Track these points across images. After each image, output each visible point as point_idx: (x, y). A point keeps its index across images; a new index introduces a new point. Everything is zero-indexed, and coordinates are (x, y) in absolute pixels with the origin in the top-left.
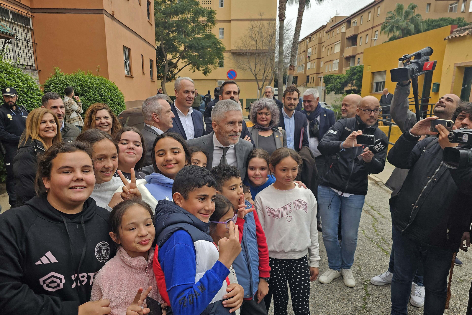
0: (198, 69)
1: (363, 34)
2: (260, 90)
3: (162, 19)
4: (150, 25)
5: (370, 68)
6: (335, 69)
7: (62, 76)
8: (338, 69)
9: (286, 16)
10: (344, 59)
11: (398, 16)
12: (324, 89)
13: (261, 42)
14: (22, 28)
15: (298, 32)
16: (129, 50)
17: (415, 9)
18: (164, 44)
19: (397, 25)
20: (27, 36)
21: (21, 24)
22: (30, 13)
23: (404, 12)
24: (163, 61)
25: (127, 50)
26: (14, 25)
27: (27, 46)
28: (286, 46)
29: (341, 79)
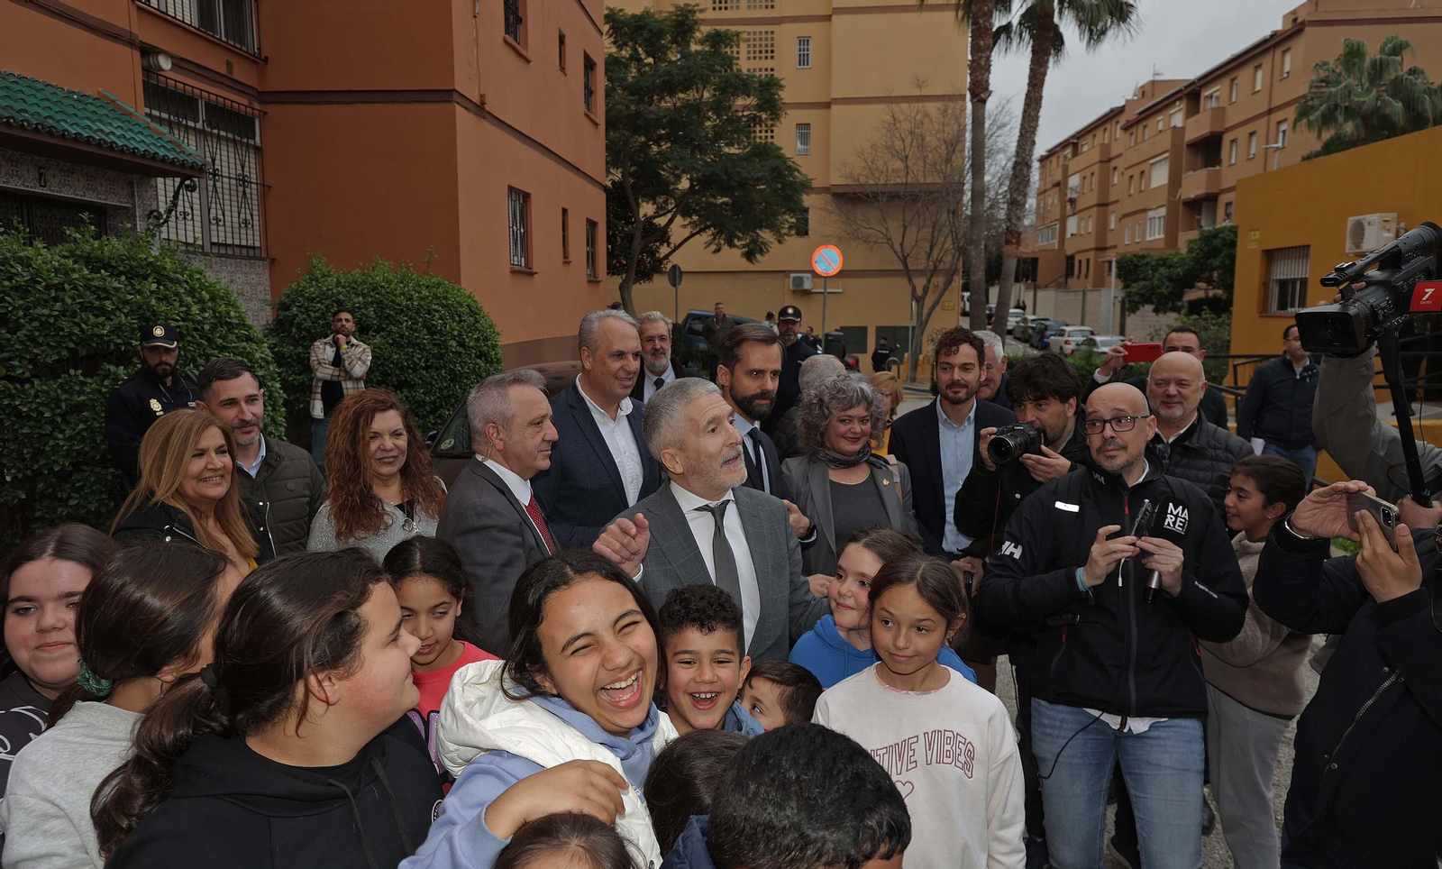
0: (731, 245)
1: (1237, 130)
2: (917, 301)
3: (628, 108)
4: (589, 125)
5: (1257, 237)
6: (1155, 234)
7: (329, 276)
8: (1162, 236)
9: (991, 88)
10: (1181, 208)
11: (1349, 77)
12: (1121, 295)
13: (921, 163)
14: (231, 145)
15: (1028, 135)
16: (526, 196)
17: (1403, 52)
18: (631, 175)
19: (1347, 104)
20: (243, 167)
21: (230, 136)
22: (256, 106)
23: (1367, 63)
24: (627, 223)
25: (521, 199)
26: (209, 139)
27: (240, 194)
28: (998, 172)
29: (1170, 267)
